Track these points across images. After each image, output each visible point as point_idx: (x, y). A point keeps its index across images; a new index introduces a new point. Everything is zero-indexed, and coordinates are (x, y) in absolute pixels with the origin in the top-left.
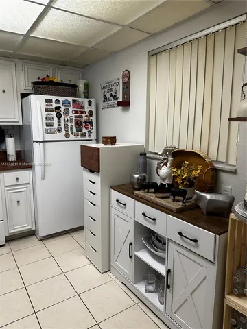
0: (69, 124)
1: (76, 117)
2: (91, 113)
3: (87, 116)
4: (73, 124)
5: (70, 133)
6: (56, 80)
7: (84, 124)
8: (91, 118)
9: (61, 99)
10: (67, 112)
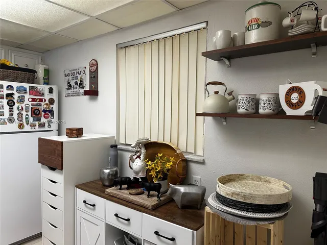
0: (24, 113)
1: (33, 105)
2: (52, 101)
3: (47, 104)
4: (30, 114)
5: (25, 124)
6: (8, 64)
7: (43, 113)
8: (51, 106)
9: (15, 85)
10: (21, 100)
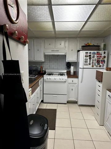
0: (94, 62)
1: (97, 59)
2: (105, 57)
3: (102, 58)
4: (96, 62)
5: (94, 65)
6: (90, 45)
7: (101, 62)
8: (104, 59)
9: (92, 52)
10: (94, 57)
